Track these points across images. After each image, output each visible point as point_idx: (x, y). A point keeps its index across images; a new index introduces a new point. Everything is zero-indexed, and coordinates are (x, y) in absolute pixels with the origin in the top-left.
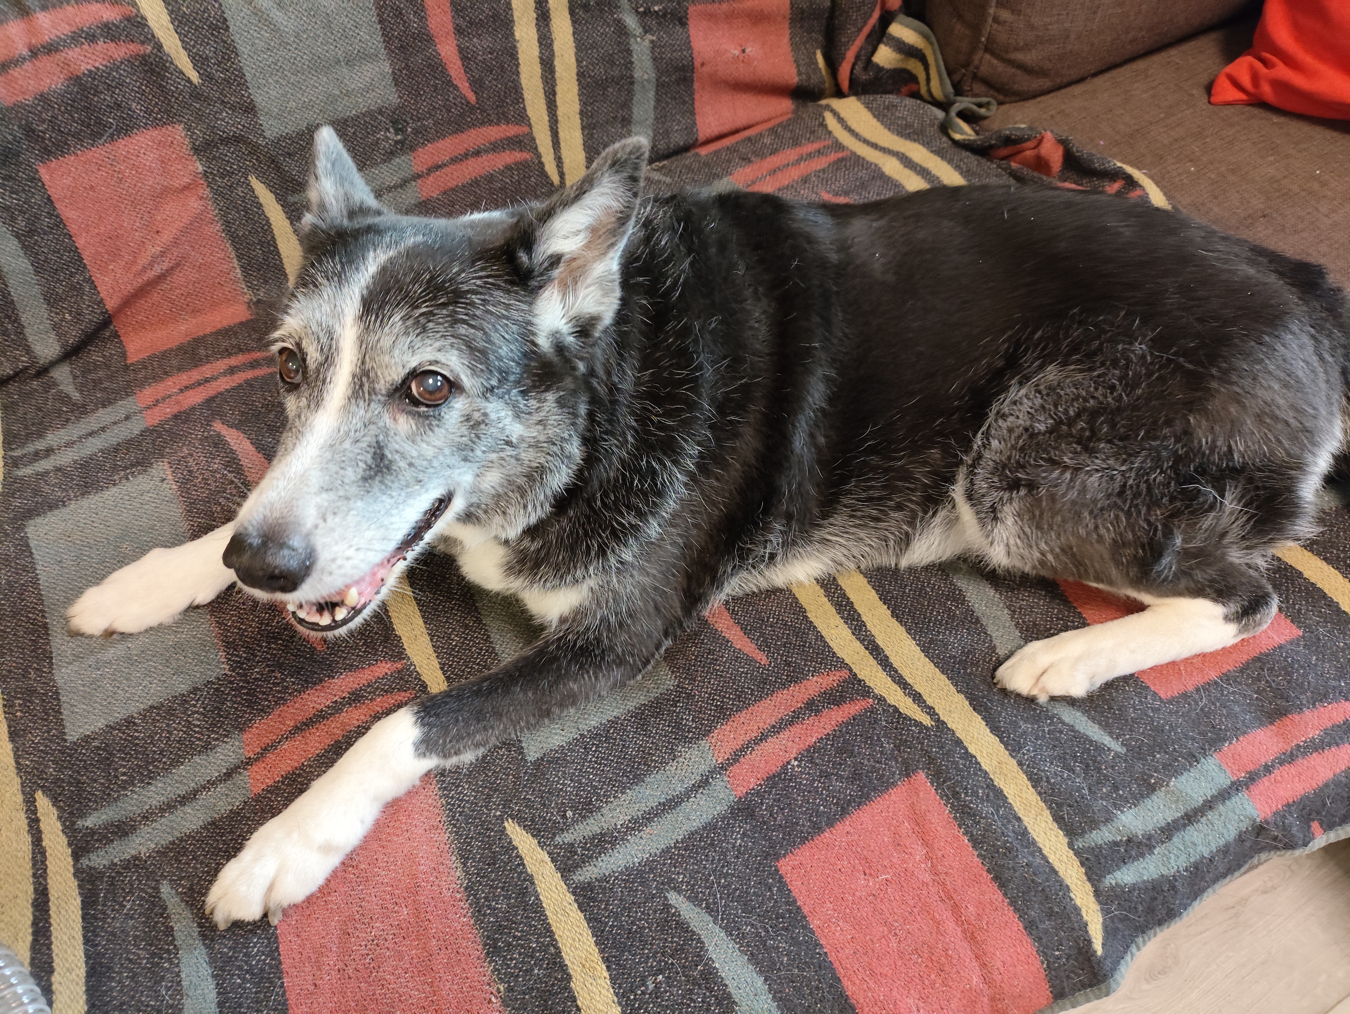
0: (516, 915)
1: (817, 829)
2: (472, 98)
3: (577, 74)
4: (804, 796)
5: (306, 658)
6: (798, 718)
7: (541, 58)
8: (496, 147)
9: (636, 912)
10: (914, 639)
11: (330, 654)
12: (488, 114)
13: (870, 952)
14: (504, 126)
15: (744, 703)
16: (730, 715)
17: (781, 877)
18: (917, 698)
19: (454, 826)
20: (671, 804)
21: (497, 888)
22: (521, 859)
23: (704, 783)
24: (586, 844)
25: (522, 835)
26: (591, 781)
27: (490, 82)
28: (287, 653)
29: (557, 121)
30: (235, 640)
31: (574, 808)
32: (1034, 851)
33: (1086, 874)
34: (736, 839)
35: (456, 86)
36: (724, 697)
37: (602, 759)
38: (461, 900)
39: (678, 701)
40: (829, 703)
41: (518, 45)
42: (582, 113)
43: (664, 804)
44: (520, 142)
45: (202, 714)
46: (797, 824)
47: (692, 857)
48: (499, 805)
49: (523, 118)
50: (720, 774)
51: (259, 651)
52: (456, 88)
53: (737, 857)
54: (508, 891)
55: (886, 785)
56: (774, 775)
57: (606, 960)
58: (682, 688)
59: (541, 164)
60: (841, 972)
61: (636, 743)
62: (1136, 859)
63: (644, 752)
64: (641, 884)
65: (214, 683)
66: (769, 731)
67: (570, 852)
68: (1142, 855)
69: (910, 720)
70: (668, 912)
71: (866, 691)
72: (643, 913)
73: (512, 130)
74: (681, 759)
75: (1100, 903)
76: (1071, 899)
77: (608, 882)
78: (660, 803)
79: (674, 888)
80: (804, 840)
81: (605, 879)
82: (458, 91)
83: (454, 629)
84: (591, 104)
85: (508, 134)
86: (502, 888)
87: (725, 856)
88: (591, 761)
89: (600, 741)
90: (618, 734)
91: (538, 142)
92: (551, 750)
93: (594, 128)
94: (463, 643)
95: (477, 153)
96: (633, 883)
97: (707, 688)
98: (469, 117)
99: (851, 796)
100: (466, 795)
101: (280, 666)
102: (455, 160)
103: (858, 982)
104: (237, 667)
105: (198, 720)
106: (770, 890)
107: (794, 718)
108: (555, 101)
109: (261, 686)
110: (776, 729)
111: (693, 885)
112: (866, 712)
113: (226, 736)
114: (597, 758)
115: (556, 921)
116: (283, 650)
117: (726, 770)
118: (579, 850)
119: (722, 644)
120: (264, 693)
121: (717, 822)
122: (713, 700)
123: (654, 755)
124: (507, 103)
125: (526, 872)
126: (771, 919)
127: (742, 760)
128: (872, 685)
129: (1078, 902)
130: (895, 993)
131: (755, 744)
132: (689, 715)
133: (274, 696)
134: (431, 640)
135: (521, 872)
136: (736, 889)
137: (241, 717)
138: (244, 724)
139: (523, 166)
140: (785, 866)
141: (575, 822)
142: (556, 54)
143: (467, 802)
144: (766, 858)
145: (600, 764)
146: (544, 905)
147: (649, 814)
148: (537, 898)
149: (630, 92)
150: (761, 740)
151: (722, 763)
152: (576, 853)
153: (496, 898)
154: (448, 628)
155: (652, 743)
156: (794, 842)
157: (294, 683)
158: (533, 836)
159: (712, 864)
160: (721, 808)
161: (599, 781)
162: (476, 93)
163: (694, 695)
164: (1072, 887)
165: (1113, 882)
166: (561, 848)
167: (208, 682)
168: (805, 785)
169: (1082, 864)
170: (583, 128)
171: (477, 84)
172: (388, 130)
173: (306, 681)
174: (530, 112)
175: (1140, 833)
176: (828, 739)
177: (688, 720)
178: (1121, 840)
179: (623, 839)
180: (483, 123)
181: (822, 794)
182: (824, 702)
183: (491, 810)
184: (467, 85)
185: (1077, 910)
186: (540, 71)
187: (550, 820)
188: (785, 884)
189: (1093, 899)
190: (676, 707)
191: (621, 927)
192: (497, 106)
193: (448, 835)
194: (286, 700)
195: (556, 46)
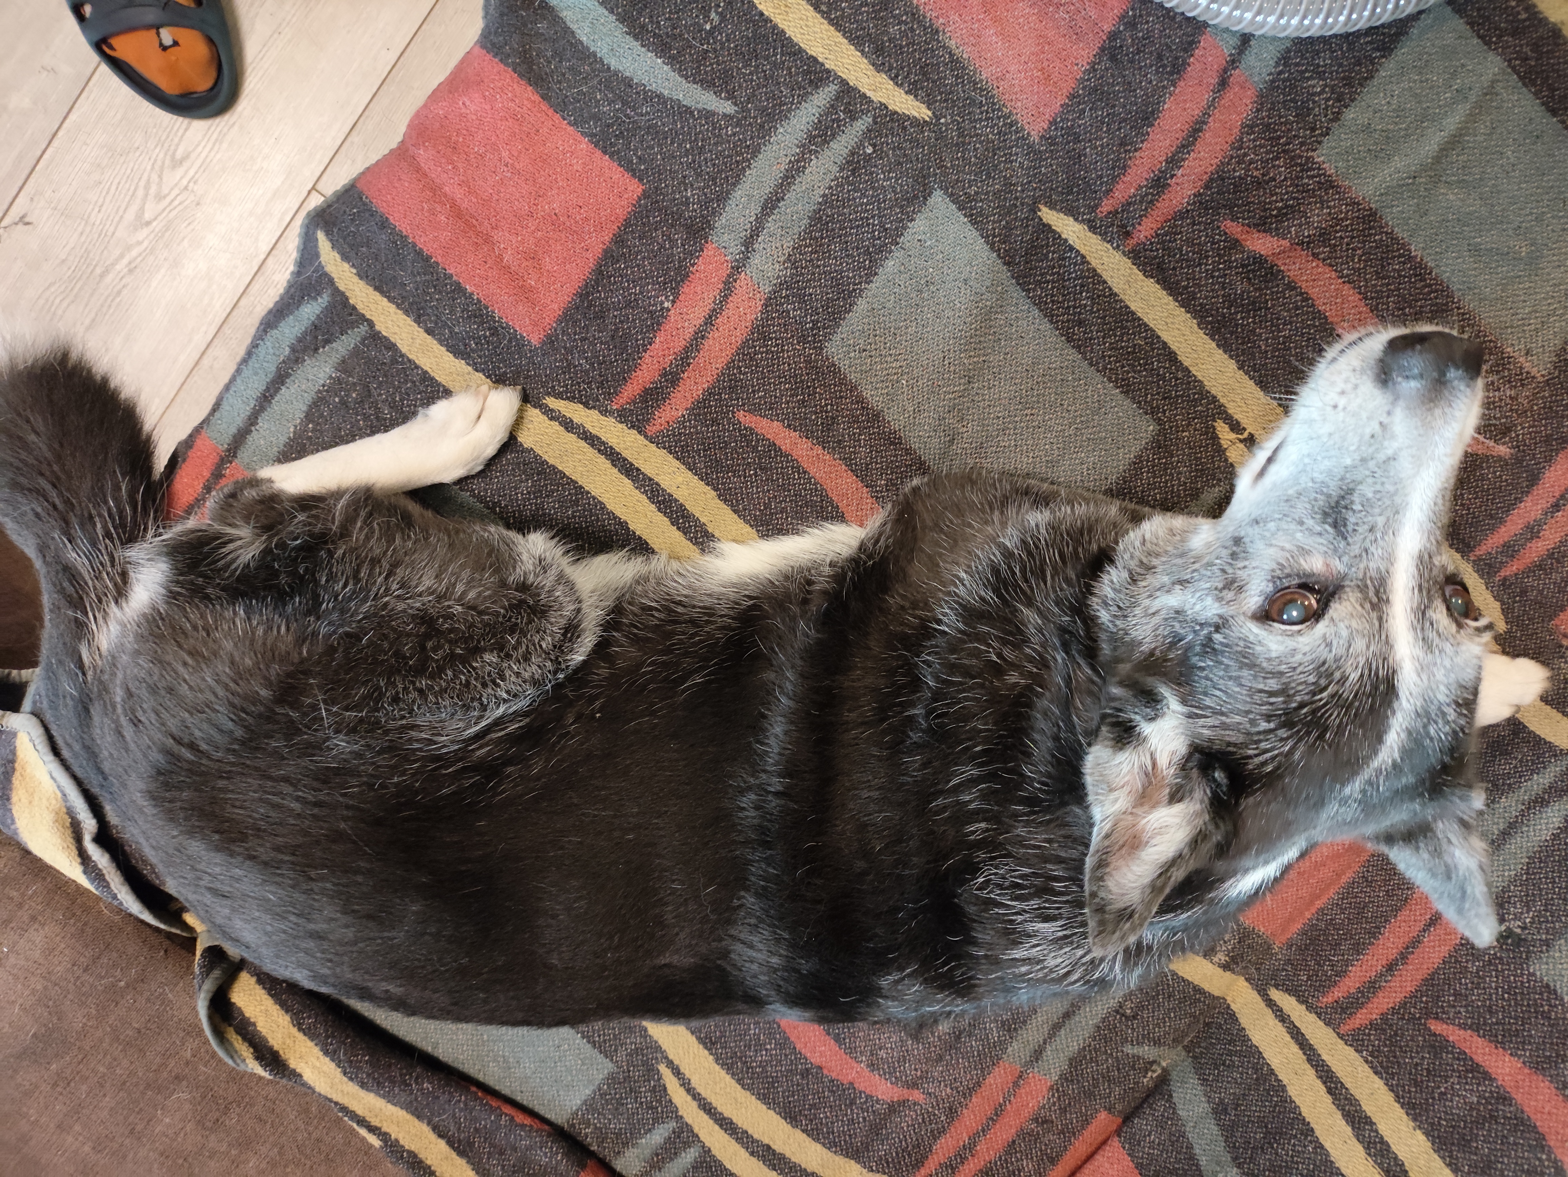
0: (876, 26)
1: (619, 240)
2: (1436, 1027)
3: (1312, 1130)
4: (644, 272)
5: (1236, 205)
6: (682, 359)
7: (1372, 1124)
8: (1372, 987)
9: (758, 78)
10: (594, 498)
11: (1213, 221)
12: (1403, 1019)
13: (524, 137)
14: (1374, 1016)
15: (744, 354)
16: (753, 334)
17: (634, 176)
18: (569, 425)
19: (981, 90)
20: (771, 204)
21: (907, 45)
22: (896, 84)
23: (749, 243)
24: (839, 126)
25: (908, 109)
26: (863, 195)
27: (1423, 1058)
28: (1260, 203)
29: (1309, 1060)
30: (1327, 194)
31: (868, 158)
32: (403, 303)
33: (347, 299)
34: (693, 195)
35: (1465, 1029)
36: (767, 353)
37: (862, 226)
38: (937, 17)
39: (812, 329)
40: (656, 388)
41: (1412, 1124)
42: (1283, 1088)
43: (778, 200)
44: (1344, 1010)
45: (1314, 94)
46: (640, 238)
47: (728, 156)
48: (946, 130)
49: (1355, 1040)
50: (737, 260)
51: (1293, 192)
52: (1463, 1027)
53: (684, 177)
54: (895, 46)
55: (568, 317)
56: (682, 281)
57: (768, 20)
58: (815, 348)
59: (1302, 1000)
60: (544, 106)
61: (836, 258)
62: (305, 334)
63: (824, 253)
64: (765, 109)
65: (1321, 135)
66: (705, 331)
67: (850, 111)
68: (300, 340)
69: (568, 398)
70: (728, 92)
71: (622, 416)
72: (752, 80)
73: (1361, 1018)
74: (782, 259)
75: (326, 274)
76: (353, 266)
77: (799, 96)
78: (783, 199)
79: (731, 117)
80: (627, 223)
81: (803, 98)
82: (1459, 1025)
83: (1092, 312)
84: (1276, 1106)
85: (1365, 1011)
86: (901, 47)
87: (696, 173)
88: (873, 217)
89: (874, 246)
90: (859, 262)
91: (1321, 1023)
92: (919, 211)
93: (1257, 1079)
94: (1075, 300)
95: (1391, 967)
96: (774, 106)
97: (789, 357)
98: (1427, 1002)
99: (598, 291)
100: (987, 127)
101: (1259, 184)
102: (1415, 942)
103: (526, 102)
104: (1307, 163)
105: (1314, 86)
106: (640, 158)
107: (685, 359)
108: (1324, 1083)
109: (1267, 153)
110: (699, 336)
111: (714, 129)
112: (615, 392)
113: (1273, 81)
114: (868, 225)
115: (833, 36)
116: (1266, 203)
117: (732, 268)
118: (842, 116)
119: (795, 419)
120: (1261, 146)
121: (719, 206)
122: (777, 345)
123: (812, 253)
124: (1386, 1045)
125: (886, 73)
126: (628, 130)
127: (721, 286)
128: (620, 426)
129: (346, 266)
130: (488, 107)
131: (715, 310)
132: (795, 317)
133: (1248, 147)
134: (1110, 289)
135: (890, 70)
136: (672, 143)
137: (1270, 109)
138: (1262, 104)
139: (1324, 984)
140: (634, 189)
141: (860, 145)
142: (1354, 1140)
143: (981, 120)
144: (656, 188)
145: (862, 219)
146: (852, 48)
147: (789, 184)
148: (862, 52)
149: (1231, 1146)
150: (710, 317)
151: (739, 273)
152: (844, 112)
153: (902, 33)
154: (1098, 310)
155: (819, 266)
156: (636, 218)
157: (1234, 170)
158: (896, 113)
159: (706, 159)
160: (721, 222)
161: (854, 199)
162: (1435, 1035)
163: (799, 343)
164: (356, 279)
165: (320, 300)
166: (862, 111)
167: (1328, 134)
168: (648, 284)
169: (354, 308)
170: (1272, 1072)
171: (1439, 1045)
172: (1524, 928)
173: (1223, 179)
174: (1350, 1052)
175: (308, 362)
176: (644, 345)
177: (794, 310)
178: (324, 347)
179: (803, 146)
180: (1403, 1005)
181: (628, 281)
182: (662, 387)
183: (952, 122)
184: (1451, 1039)
185: (345, 257)
186: (1364, 1108)
187: (886, 136)
188: (627, 170)
189: (333, 275)
190: (812, 321)
191: (767, 58)
192: (1396, 1035)
193: (983, 77)
194: (1232, 149)
195: (1359, 1150)
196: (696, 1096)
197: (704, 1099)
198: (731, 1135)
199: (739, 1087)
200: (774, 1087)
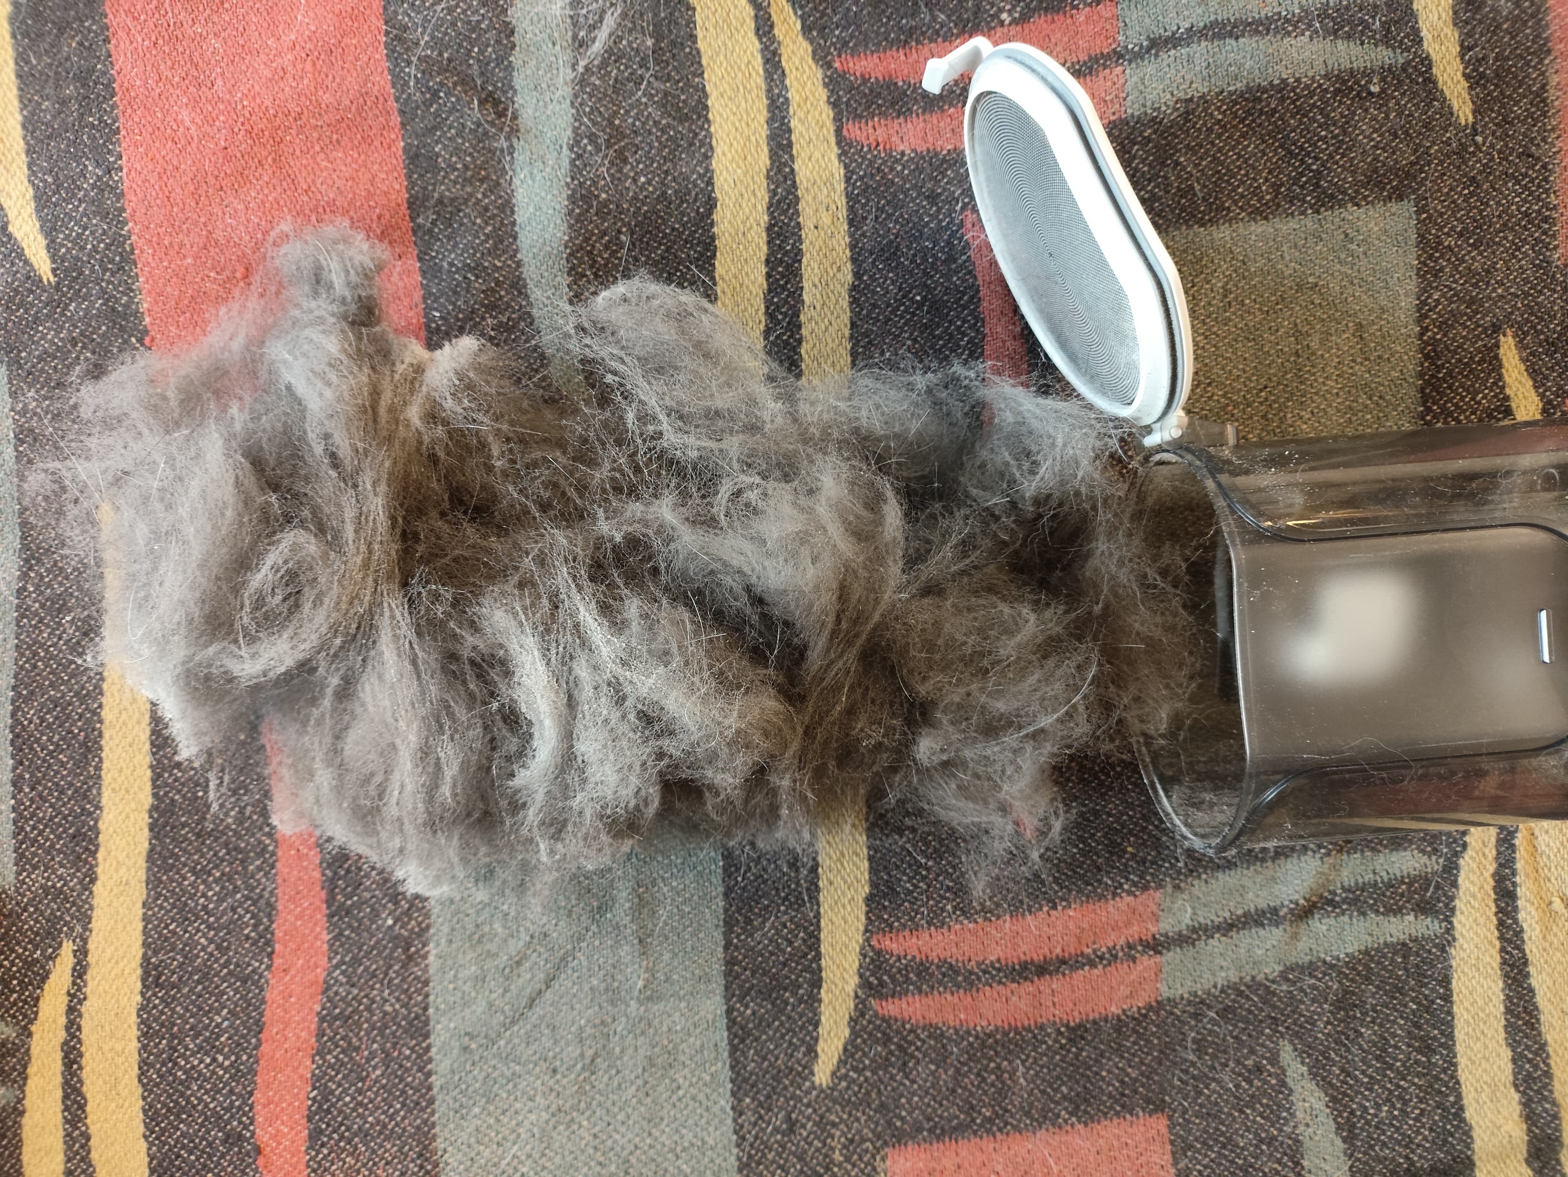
20: (1219, 30)
21: (1507, 32)
22: (1462, 56)
23: (1157, 44)
24: (1363, 33)
25: (1451, 92)
26: (1325, 126)
31: (1365, 95)
43: (1230, 35)
48: (1474, 153)
50: (1127, 49)
54: (1493, 21)
56: (1047, 10)
67: (1389, 31)
71: (835, 83)
74: (1179, 96)
78: (1237, 39)
86: (1499, 27)
89: (1290, 189)
90: (1260, 187)
92: (1372, 204)
100: (1518, 195)
112: (854, 48)
117: (1115, 51)
118: (1376, 27)
125: (1461, 33)
128: (821, 88)
135: (1467, 35)
141: (1368, 74)
143: (1518, 181)
147: (1257, 31)
152: (1381, 25)
158: (1435, 82)
161: (1313, 120)
166: (1401, 43)
179: (1308, 13)
183: (1487, 152)
187: (1404, 94)
196: (73, 1027)
197: (80, 1042)
198: (67, 1121)
199: (136, 1071)
200: (178, 1116)
